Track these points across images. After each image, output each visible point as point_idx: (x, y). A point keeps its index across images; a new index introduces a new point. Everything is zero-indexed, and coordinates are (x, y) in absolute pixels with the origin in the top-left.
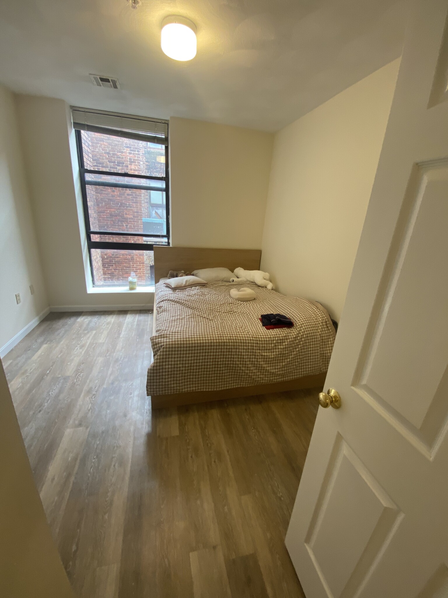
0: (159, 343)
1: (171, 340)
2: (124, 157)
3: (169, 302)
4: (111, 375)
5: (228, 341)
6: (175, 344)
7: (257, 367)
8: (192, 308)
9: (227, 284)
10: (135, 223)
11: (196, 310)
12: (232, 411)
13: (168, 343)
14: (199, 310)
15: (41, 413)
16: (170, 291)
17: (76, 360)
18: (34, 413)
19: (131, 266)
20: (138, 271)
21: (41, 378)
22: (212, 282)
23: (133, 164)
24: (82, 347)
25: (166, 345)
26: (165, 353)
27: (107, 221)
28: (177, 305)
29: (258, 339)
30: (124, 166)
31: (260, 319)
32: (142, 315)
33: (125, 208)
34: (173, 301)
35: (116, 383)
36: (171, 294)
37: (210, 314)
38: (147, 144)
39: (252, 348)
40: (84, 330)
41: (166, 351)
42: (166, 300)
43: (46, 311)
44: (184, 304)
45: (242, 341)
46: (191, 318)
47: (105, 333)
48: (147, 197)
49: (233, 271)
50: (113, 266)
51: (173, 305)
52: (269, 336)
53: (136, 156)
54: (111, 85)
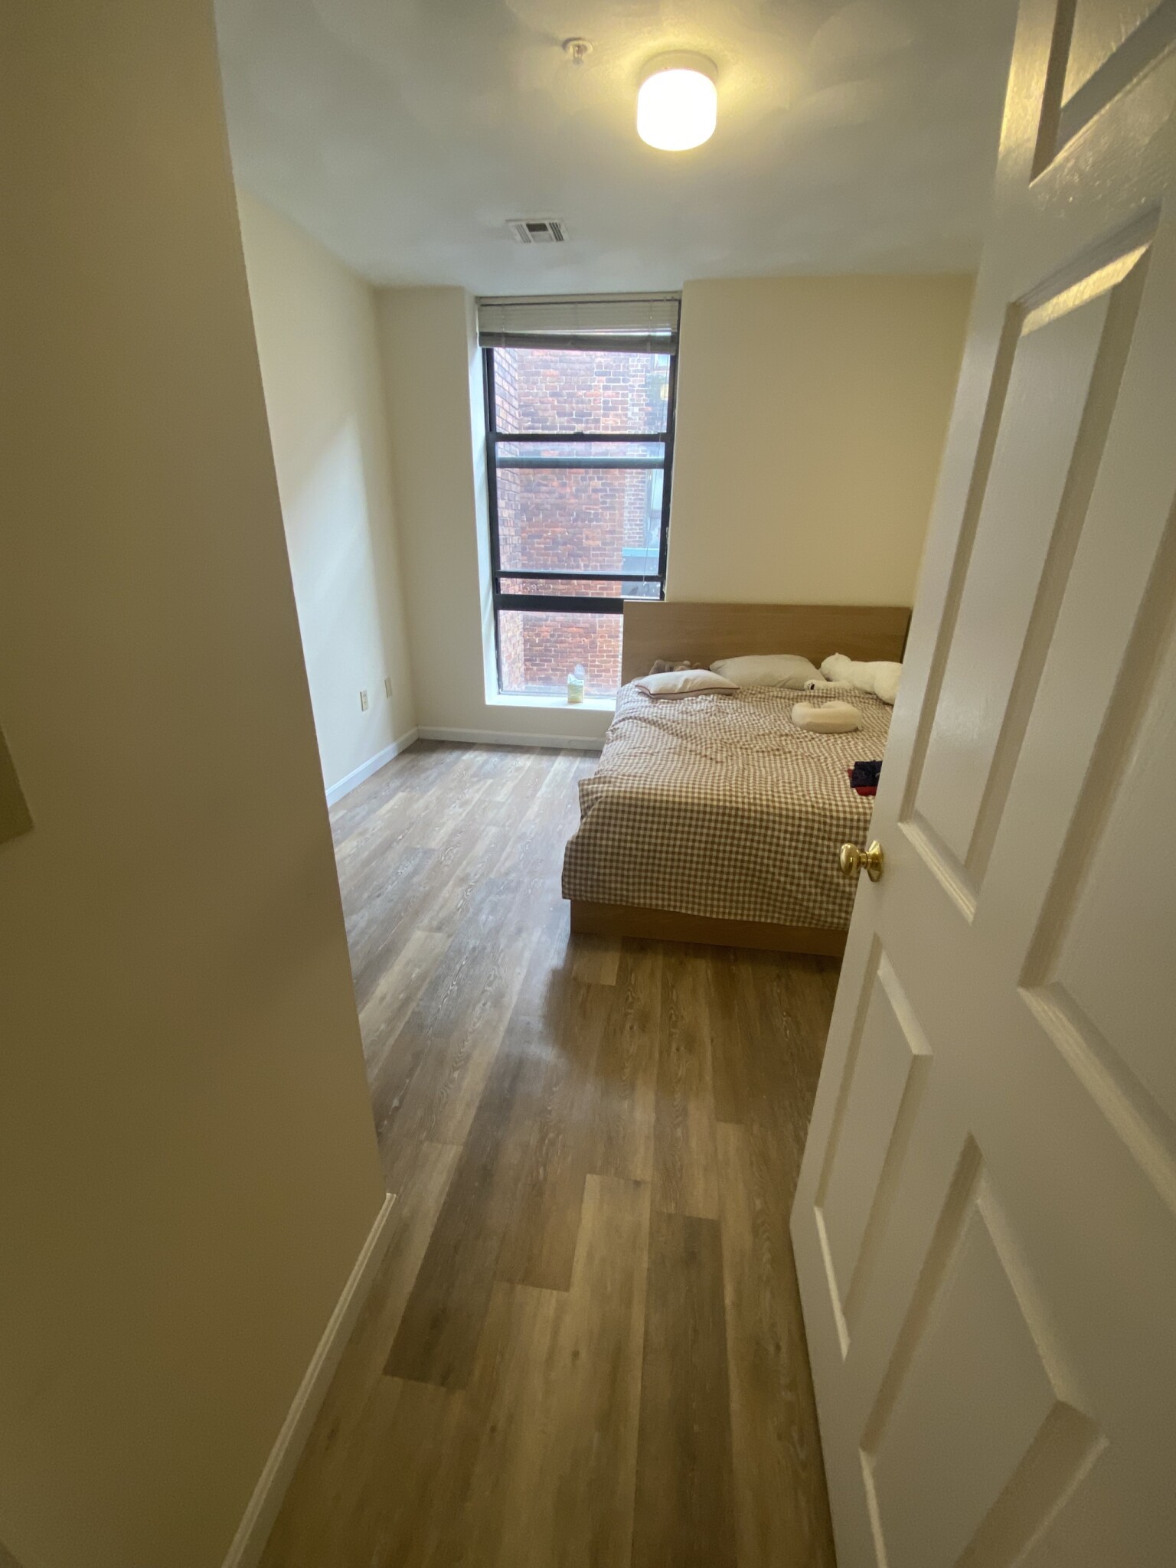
0: (592, 793)
1: (617, 789)
2: (592, 399)
3: (635, 721)
4: (506, 859)
5: (746, 807)
6: (625, 798)
7: (817, 880)
8: (682, 737)
9: (793, 694)
10: (606, 559)
11: (692, 740)
12: (745, 972)
13: (610, 794)
14: (696, 742)
15: (380, 898)
16: (645, 701)
17: (450, 826)
18: (369, 897)
19: (589, 664)
20: (603, 674)
21: (387, 846)
22: (753, 687)
23: (612, 413)
24: (463, 805)
25: (607, 797)
26: (601, 813)
27: (546, 557)
28: (650, 728)
29: (828, 814)
30: (590, 421)
31: (849, 771)
32: (587, 759)
33: (587, 522)
34: (645, 721)
35: (513, 875)
36: (646, 707)
37: (722, 751)
38: (653, 359)
39: (809, 831)
40: (473, 776)
41: (605, 810)
42: (631, 718)
43: (409, 735)
44: (667, 728)
45: (784, 813)
46: (674, 753)
47: (510, 785)
48: (643, 493)
49: (818, 666)
50: (550, 661)
51: (641, 727)
52: (861, 810)
53: (621, 392)
54: (550, 234)
